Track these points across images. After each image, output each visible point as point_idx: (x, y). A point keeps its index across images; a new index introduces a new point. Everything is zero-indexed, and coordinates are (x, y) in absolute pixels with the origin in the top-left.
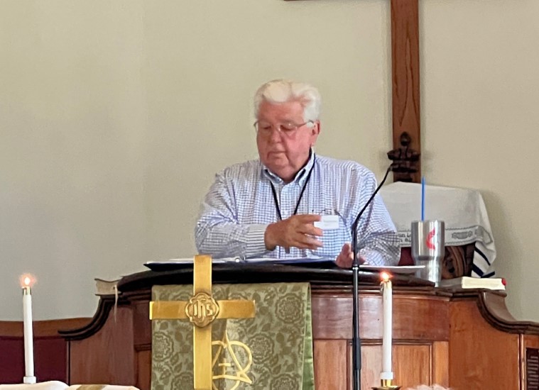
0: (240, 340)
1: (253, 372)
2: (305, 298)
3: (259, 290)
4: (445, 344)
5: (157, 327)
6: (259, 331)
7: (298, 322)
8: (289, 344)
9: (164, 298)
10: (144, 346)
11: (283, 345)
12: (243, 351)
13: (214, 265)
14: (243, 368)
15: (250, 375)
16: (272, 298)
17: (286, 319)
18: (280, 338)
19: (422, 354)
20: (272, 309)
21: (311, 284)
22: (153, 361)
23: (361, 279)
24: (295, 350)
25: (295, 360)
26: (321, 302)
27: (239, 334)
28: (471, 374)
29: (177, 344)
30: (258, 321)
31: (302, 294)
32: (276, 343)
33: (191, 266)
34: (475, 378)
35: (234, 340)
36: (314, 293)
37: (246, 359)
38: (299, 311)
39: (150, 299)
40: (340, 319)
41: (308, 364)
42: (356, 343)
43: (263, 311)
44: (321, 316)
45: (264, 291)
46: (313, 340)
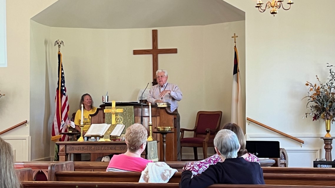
0: (121, 116)
2: (133, 109)
4: (159, 117)
5: (106, 114)
6: (124, 115)
7: (132, 113)
9: (107, 109)
10: (104, 118)
11: (129, 117)
12: (121, 118)
13: (116, 103)
15: (123, 123)
16: (127, 109)
17: (129, 112)
18: (128, 116)
19: (155, 119)
20: (127, 111)
21: (134, 106)
22: (106, 121)
23: (143, 105)
24: (131, 118)
25: (131, 120)
26: (136, 109)
28: (164, 122)
29: (110, 117)
30: (124, 113)
31: (132, 109)
32: (128, 117)
33: (112, 103)
34: (164, 123)
36: (135, 108)
37: (122, 120)
38: (132, 111)
39: (105, 109)
40: (140, 112)
41: (133, 121)
42: (142, 117)
43: (125, 111)
44: (136, 112)
45: (125, 107)
46: (135, 116)
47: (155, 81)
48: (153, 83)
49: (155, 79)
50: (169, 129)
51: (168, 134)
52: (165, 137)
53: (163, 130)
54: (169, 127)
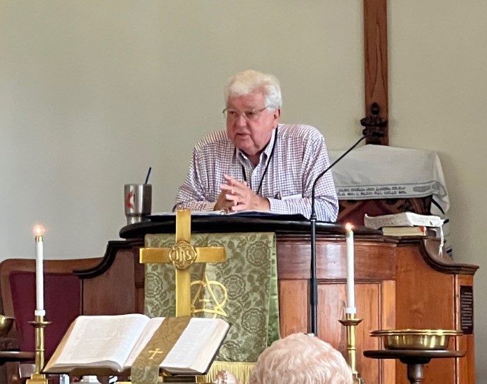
0: (217, 280)
1: (228, 307)
2: (271, 245)
3: (233, 238)
4: (392, 283)
5: (149, 269)
6: (233, 272)
7: (265, 265)
8: (257, 284)
9: (155, 245)
10: (140, 285)
11: (251, 286)
12: (220, 289)
13: (193, 217)
14: (220, 304)
15: (225, 309)
16: (243, 245)
17: (256, 262)
18: (251, 278)
19: (372, 291)
20: (245, 256)
21: (277, 233)
22: (146, 299)
23: (318, 229)
24: (263, 288)
25: (263, 297)
26: (288, 245)
27: (217, 275)
28: (415, 307)
29: (165, 283)
30: (232, 265)
31: (267, 245)
32: (248, 284)
33: (174, 218)
34: (417, 311)
35: (212, 280)
36: (280, 240)
37: (222, 296)
38: (266, 256)
39: (143, 245)
40: (302, 263)
41: (272, 301)
42: (313, 283)
43: (236, 256)
44: (285, 260)
45: (237, 239)
46: (278, 280)
47: (374, 112)
48: (363, 122)
49: (375, 105)
50: (438, 337)
51: (432, 360)
52: (419, 374)
53: (410, 342)
54: (440, 332)
